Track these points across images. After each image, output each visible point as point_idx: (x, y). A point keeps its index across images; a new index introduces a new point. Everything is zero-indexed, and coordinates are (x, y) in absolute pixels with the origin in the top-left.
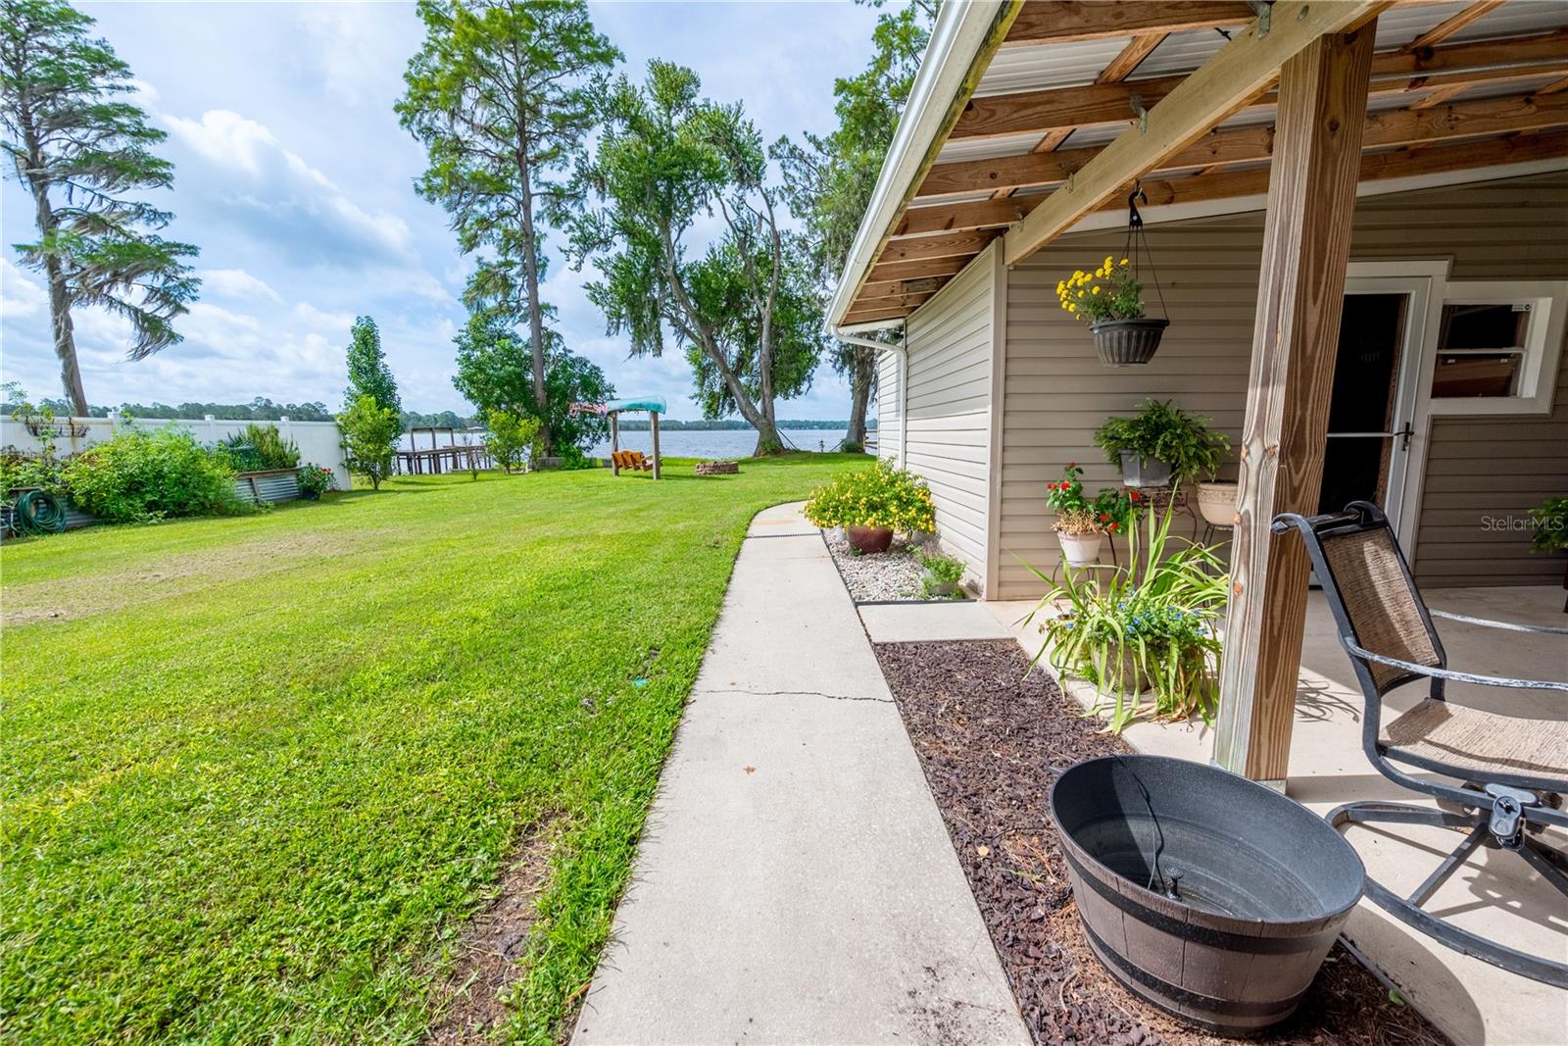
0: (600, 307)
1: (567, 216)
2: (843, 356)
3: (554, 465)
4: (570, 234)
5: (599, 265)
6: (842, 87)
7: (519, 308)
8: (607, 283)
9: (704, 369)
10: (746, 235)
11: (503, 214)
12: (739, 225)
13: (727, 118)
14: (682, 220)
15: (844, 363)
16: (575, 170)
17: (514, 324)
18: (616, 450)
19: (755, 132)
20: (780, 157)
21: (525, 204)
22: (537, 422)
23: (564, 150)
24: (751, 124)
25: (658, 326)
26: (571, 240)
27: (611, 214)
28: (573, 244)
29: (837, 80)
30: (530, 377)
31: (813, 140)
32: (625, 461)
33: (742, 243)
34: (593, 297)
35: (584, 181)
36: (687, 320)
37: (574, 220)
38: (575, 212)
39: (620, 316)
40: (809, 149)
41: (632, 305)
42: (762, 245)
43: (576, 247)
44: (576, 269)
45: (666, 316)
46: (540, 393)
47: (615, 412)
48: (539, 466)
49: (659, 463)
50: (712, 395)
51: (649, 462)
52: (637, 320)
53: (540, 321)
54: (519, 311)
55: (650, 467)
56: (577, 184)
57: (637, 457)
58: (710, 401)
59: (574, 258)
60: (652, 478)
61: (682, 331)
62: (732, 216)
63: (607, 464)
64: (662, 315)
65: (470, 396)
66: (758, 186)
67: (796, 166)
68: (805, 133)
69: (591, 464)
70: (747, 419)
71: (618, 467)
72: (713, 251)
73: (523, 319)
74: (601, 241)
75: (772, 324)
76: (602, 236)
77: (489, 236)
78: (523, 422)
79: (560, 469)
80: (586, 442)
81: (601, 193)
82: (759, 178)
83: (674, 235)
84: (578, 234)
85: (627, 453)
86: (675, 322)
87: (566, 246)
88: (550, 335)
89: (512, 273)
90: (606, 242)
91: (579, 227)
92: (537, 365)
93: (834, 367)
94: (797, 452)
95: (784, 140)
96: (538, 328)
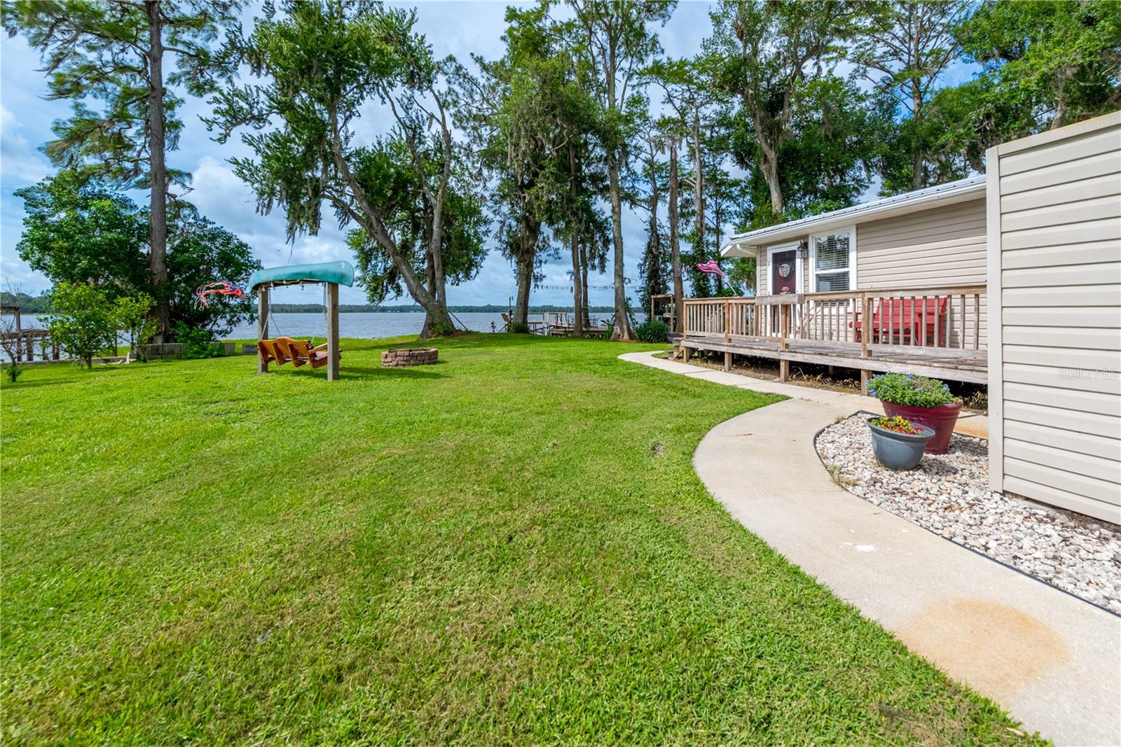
0: (248, 183)
1: (213, 87)
2: (511, 246)
3: (172, 352)
4: (215, 106)
5: (249, 141)
6: (512, 14)
7: (137, 171)
8: (258, 160)
9: (366, 253)
10: (414, 131)
11: (122, 68)
12: (408, 123)
13: (401, 22)
14: (349, 110)
15: (512, 251)
16: (226, 40)
17: (127, 188)
18: (265, 337)
19: (426, 45)
20: (446, 74)
21: (153, 57)
22: (146, 302)
23: (213, 20)
24: (423, 37)
25: (318, 204)
26: (216, 112)
27: (266, 93)
28: (217, 116)
29: (508, 8)
30: (145, 250)
31: (479, 60)
32: (279, 353)
33: (410, 141)
34: (240, 173)
35: (236, 55)
36: (352, 202)
37: (221, 92)
38: (222, 83)
39: (272, 193)
40: (474, 71)
41: (289, 182)
42: (430, 144)
43: (222, 120)
44: (219, 140)
45: (328, 197)
46: (158, 266)
47: (266, 284)
48: (145, 354)
49: (337, 356)
50: (375, 278)
51: (320, 354)
52: (293, 197)
53: (166, 186)
54: (136, 174)
55: (324, 361)
56: (226, 55)
57: (301, 349)
58: (373, 285)
59: (217, 131)
60: (325, 376)
61: (345, 212)
62: (401, 114)
63: (249, 350)
64: (324, 196)
65: (38, 265)
66: (429, 88)
67: (460, 84)
68: (472, 54)
69: (223, 351)
70: (417, 300)
71: (267, 361)
72: (379, 143)
73: (142, 185)
74: (253, 117)
75: (442, 213)
76: (255, 112)
77: (101, 90)
78: (123, 301)
79: (179, 358)
80: (222, 323)
81: (257, 68)
82: (430, 82)
83: (340, 118)
84: (224, 106)
85: (284, 341)
86: (337, 203)
87: (211, 116)
88: (180, 205)
89: (130, 133)
90: (260, 119)
91: (227, 100)
92: (156, 235)
93: (503, 254)
94: (469, 333)
95: (451, 59)
96: (161, 195)
